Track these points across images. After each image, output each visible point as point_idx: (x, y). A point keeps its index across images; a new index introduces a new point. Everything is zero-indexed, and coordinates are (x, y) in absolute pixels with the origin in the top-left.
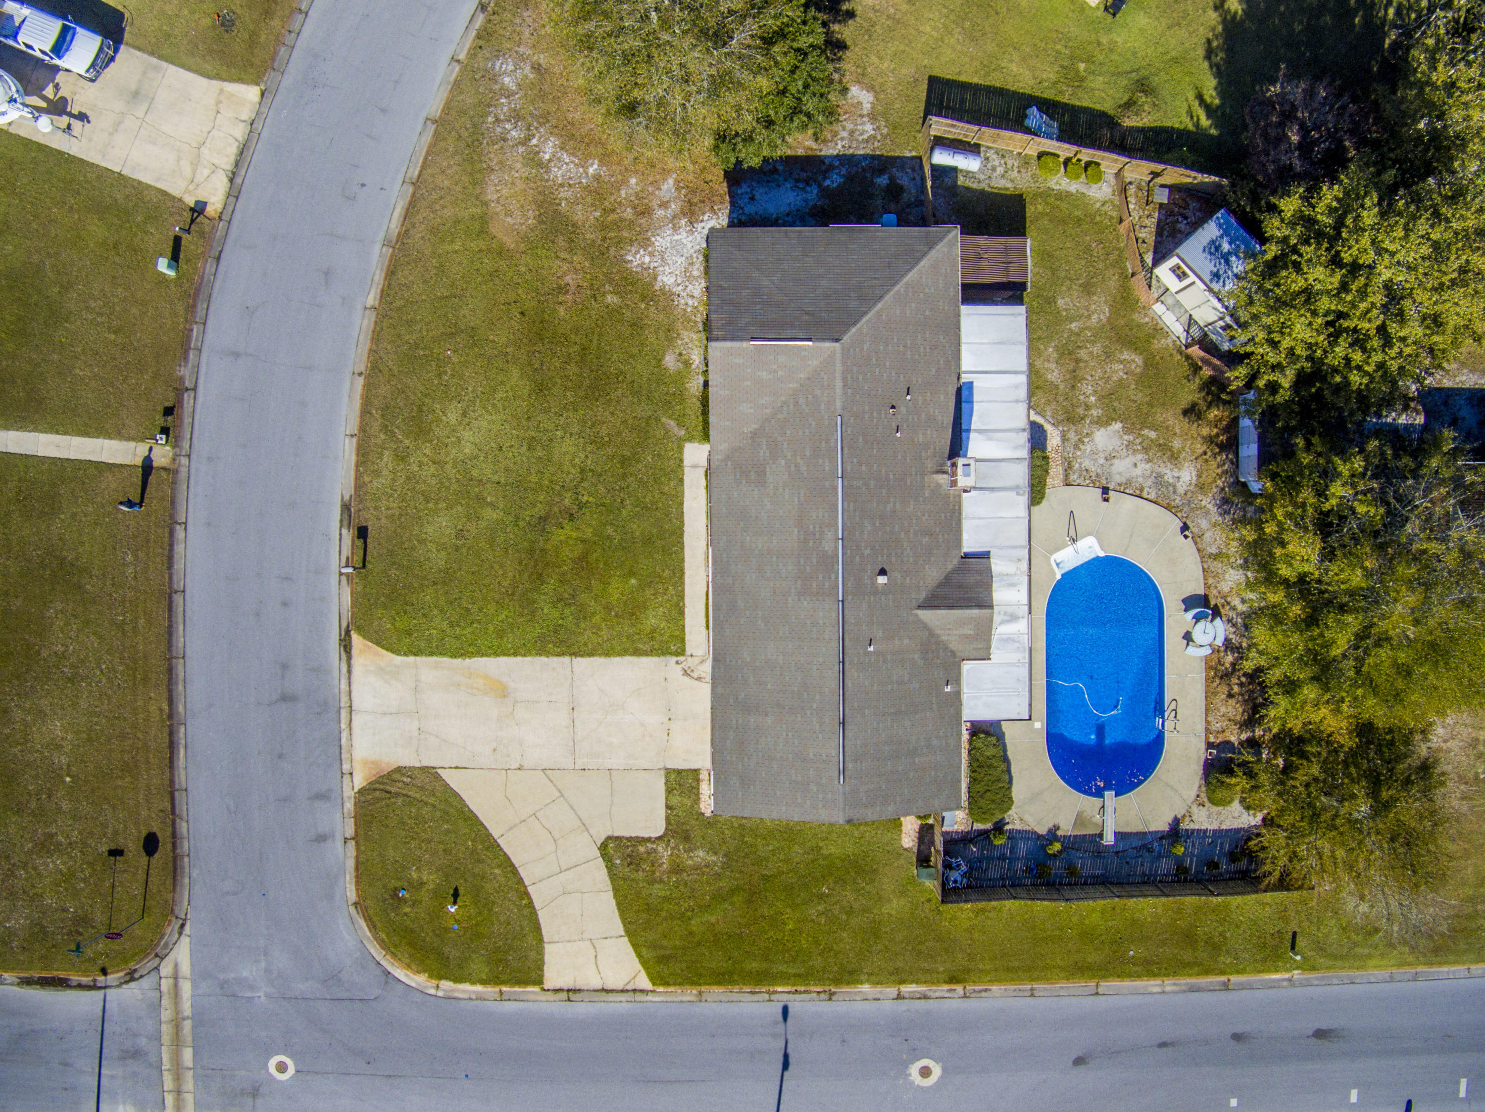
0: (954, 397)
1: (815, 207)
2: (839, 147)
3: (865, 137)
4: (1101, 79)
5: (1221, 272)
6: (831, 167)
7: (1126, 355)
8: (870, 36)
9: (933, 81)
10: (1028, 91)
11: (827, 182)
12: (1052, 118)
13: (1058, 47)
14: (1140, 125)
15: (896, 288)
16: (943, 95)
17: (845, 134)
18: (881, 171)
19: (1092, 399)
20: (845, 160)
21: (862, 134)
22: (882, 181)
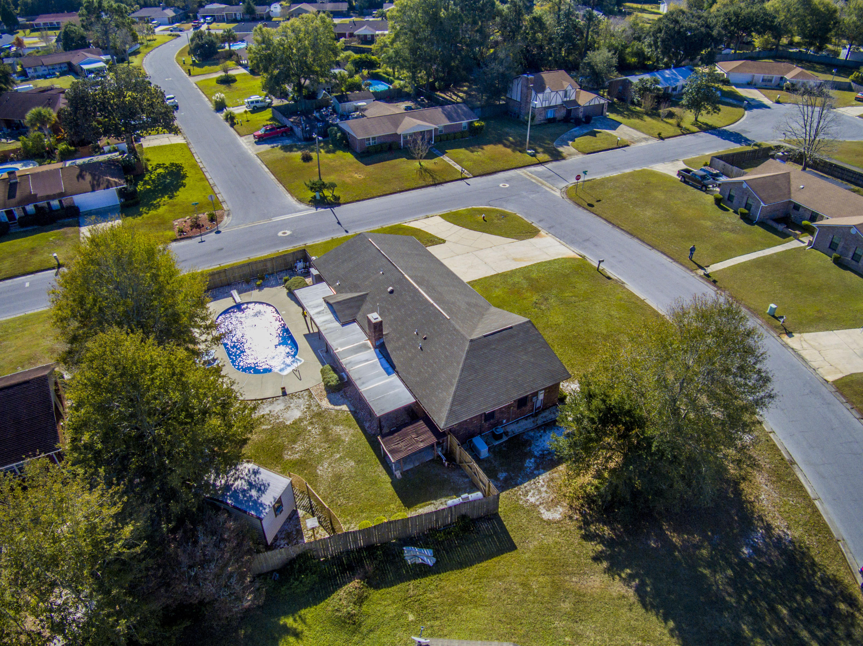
0: (395, 363)
1: (530, 445)
2: (541, 481)
3: (530, 494)
4: (391, 615)
5: (253, 476)
6: (537, 468)
7: (297, 456)
8: (575, 554)
9: (513, 547)
10: (443, 576)
11: (532, 460)
12: (415, 565)
13: (437, 623)
14: (344, 588)
15: (457, 379)
16: (500, 543)
17: (543, 489)
18: (506, 480)
19: (310, 428)
20: (531, 476)
21: (533, 494)
22: (502, 475)
